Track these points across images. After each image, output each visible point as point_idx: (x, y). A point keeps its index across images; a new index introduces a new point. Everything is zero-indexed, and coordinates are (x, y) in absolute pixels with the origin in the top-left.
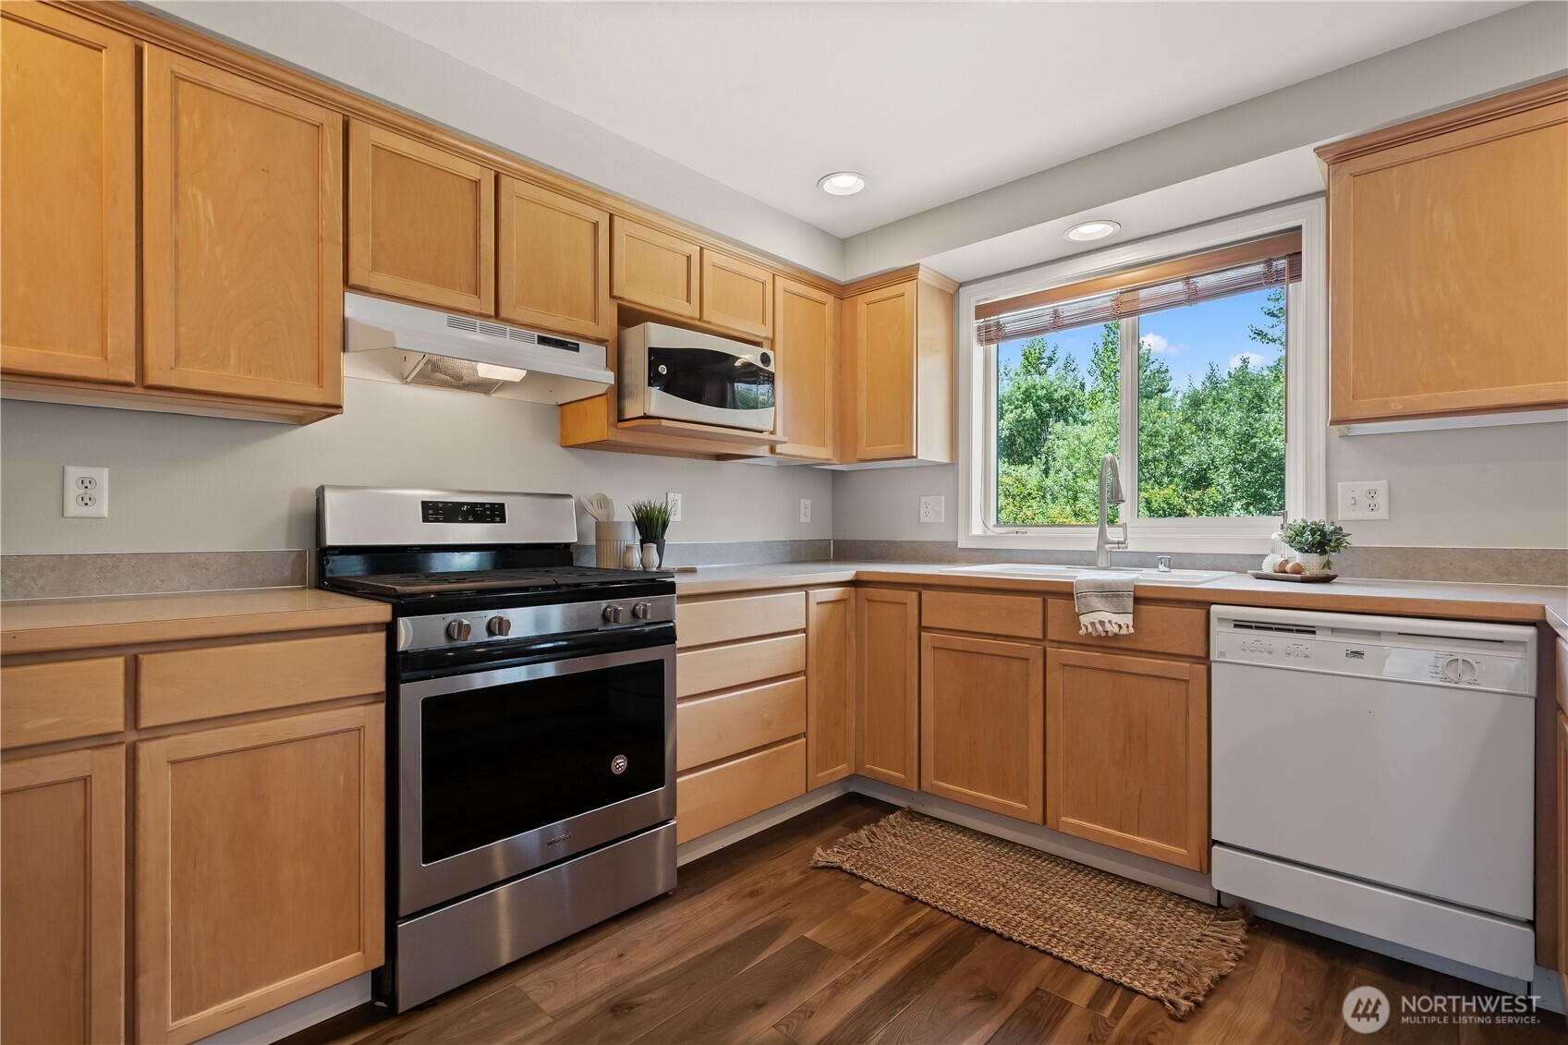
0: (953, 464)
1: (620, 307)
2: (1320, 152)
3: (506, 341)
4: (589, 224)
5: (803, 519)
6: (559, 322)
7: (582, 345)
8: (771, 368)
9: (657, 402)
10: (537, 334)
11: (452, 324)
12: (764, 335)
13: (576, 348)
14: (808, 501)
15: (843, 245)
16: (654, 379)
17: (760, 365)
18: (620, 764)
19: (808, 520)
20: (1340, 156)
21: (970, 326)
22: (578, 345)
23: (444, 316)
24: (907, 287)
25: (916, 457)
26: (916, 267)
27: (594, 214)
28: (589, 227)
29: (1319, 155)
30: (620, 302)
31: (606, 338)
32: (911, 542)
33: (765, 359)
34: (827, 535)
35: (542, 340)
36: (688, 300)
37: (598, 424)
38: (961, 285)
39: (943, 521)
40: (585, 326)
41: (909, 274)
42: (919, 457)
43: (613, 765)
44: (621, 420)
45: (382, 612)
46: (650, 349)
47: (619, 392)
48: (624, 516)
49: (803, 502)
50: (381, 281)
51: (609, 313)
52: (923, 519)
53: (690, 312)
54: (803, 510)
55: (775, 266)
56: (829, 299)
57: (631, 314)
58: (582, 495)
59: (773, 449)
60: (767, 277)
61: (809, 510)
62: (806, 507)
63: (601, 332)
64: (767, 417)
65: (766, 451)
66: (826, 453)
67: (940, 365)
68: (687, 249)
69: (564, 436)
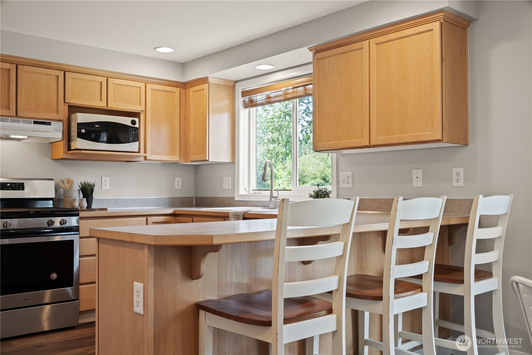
0: (233, 163)
1: (69, 106)
2: (310, 49)
3: (20, 125)
4: (55, 76)
5: (176, 187)
6: (42, 116)
7: (52, 123)
8: (137, 126)
9: (80, 144)
10: (33, 120)
12: (140, 110)
14: (180, 179)
15: (183, 66)
16: (80, 135)
17: (131, 125)
18: (54, 276)
19: (180, 187)
20: (317, 51)
21: (240, 100)
22: (50, 123)
24: (205, 86)
25: (208, 160)
26: (207, 78)
27: (57, 73)
28: (55, 78)
29: (310, 50)
30: (69, 104)
31: (62, 119)
32: (221, 197)
33: (133, 122)
34: (193, 195)
35: (35, 123)
36: (101, 100)
37: (61, 152)
38: (236, 82)
39: (231, 188)
40: (53, 116)
41: (204, 80)
42: (210, 161)
43: (51, 276)
44: (69, 149)
46: (78, 123)
47: (69, 140)
48: (76, 187)
49: (177, 179)
51: (64, 110)
52: (224, 187)
53: (102, 104)
54: (176, 183)
55: (146, 80)
56: (177, 90)
57: (73, 109)
58: (57, 179)
59: (145, 158)
60: (142, 85)
61: (180, 183)
62: (178, 182)
63: (60, 117)
64: (133, 147)
65: (142, 159)
66: (175, 158)
67: (225, 117)
68: (101, 79)
69: (52, 155)
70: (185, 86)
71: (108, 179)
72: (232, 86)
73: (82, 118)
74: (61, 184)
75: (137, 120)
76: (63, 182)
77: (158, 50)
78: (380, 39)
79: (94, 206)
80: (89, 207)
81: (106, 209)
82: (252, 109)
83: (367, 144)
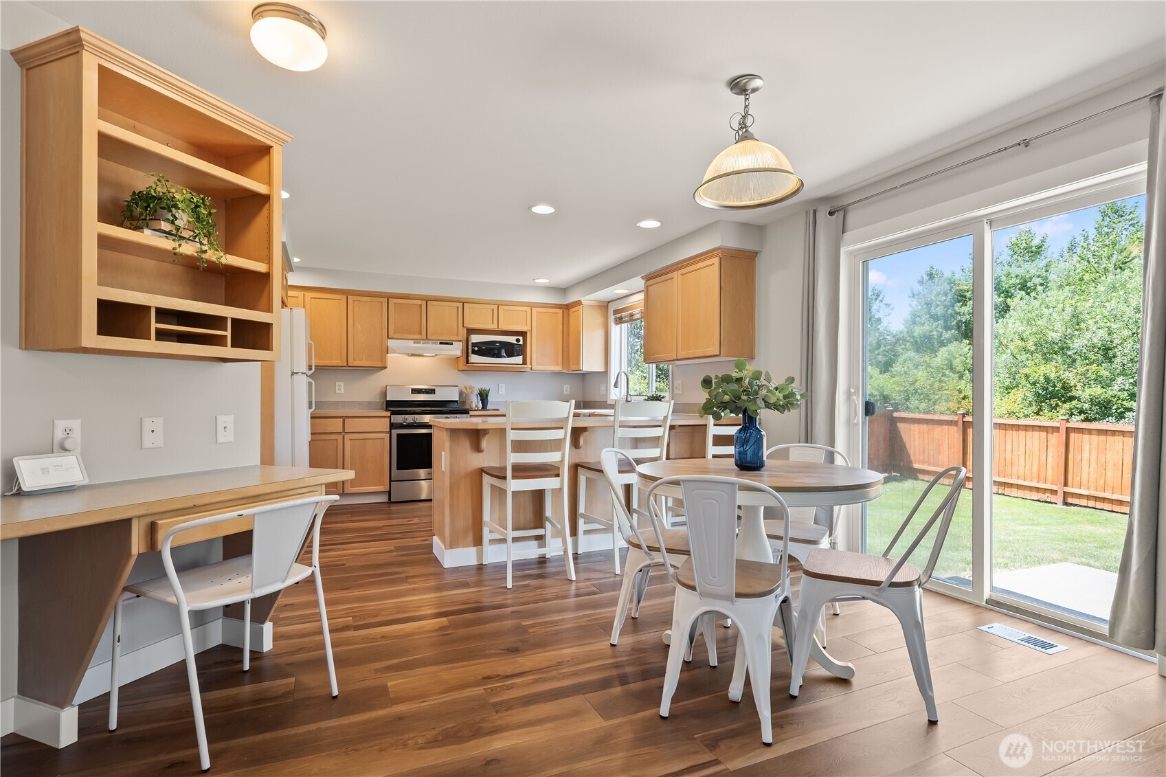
1: (467, 330)
2: (643, 278)
3: (430, 346)
4: (456, 307)
6: (446, 338)
7: (454, 343)
8: (521, 343)
9: (474, 358)
10: (439, 342)
11: (414, 343)
12: (526, 329)
13: (452, 344)
14: (568, 386)
15: (563, 290)
16: (474, 352)
17: (516, 343)
20: (649, 278)
21: (612, 318)
23: (412, 341)
24: (580, 307)
25: (582, 370)
26: (581, 301)
27: (457, 304)
28: (456, 309)
30: (467, 328)
31: (462, 340)
33: (518, 340)
35: (441, 343)
36: (493, 323)
37: (463, 365)
38: (609, 302)
40: (455, 338)
41: (579, 303)
42: (584, 370)
44: (467, 363)
45: (388, 414)
46: (475, 342)
47: (467, 355)
50: (396, 336)
51: (463, 332)
53: (494, 327)
54: (565, 389)
55: (532, 305)
56: (560, 311)
57: (471, 331)
58: (462, 386)
59: (531, 369)
60: (528, 309)
61: (569, 389)
62: (567, 388)
63: (460, 338)
64: (519, 359)
65: (529, 370)
66: (558, 368)
67: (599, 334)
68: (493, 307)
69: (458, 368)
70: (567, 308)
71: (504, 385)
72: (604, 306)
73: (475, 339)
74: (464, 390)
75: (521, 338)
76: (466, 389)
77: (536, 281)
78: (684, 271)
79: (489, 407)
80: (484, 407)
81: (498, 410)
82: (623, 325)
83: (675, 358)
